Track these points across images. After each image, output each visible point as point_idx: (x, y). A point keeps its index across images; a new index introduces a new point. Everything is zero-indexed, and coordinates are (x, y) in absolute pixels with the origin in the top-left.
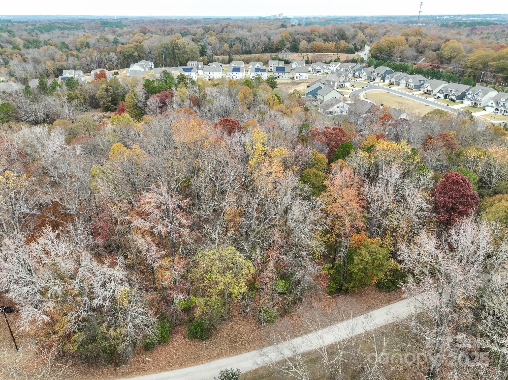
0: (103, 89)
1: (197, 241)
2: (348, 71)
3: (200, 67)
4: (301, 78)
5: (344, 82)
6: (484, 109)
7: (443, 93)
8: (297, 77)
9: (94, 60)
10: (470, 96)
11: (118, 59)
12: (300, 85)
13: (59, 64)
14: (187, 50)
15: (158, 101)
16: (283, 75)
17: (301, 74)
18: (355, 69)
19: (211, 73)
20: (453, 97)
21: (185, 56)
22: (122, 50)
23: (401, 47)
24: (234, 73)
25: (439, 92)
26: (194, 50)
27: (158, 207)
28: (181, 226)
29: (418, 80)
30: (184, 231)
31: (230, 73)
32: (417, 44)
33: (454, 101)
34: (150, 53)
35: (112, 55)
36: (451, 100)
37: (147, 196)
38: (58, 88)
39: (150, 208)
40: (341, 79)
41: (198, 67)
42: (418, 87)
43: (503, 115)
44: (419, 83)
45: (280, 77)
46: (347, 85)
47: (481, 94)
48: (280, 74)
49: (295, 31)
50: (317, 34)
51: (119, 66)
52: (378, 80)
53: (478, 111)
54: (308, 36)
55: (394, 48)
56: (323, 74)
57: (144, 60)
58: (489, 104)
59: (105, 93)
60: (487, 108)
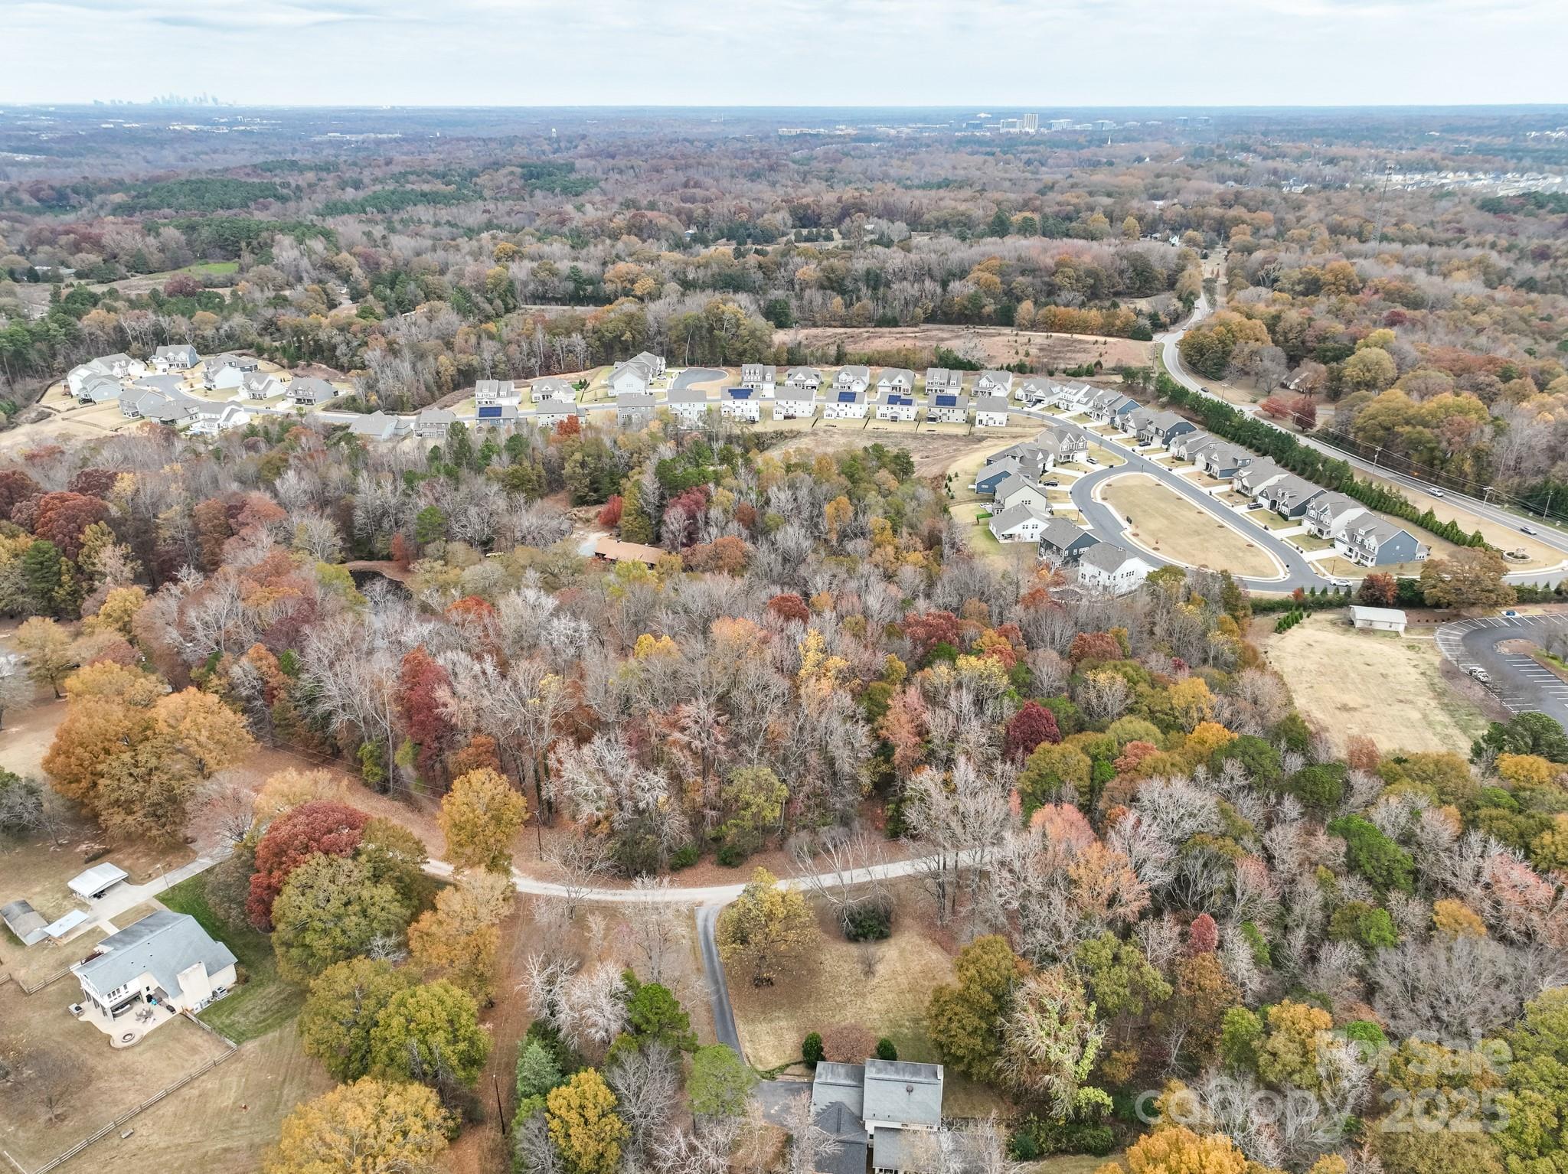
0: (576, 461)
1: (733, 761)
2: (1101, 409)
3: (768, 377)
4: (991, 423)
5: (1071, 450)
6: (1333, 546)
7: (1267, 497)
8: (981, 422)
9: (536, 348)
10: (1312, 513)
11: (589, 345)
12: (984, 444)
13: (464, 358)
14: (743, 332)
15: (684, 517)
16: (950, 414)
17: (991, 414)
18: (1118, 407)
19: (791, 403)
20: (1285, 510)
21: (738, 345)
22: (598, 325)
23: (1252, 342)
24: (842, 405)
25: (1261, 494)
26: (758, 333)
27: (697, 722)
28: (718, 743)
29: (1230, 459)
30: (721, 748)
31: (834, 405)
32: (1302, 331)
33: (1285, 518)
34: (659, 333)
35: (576, 338)
36: (1280, 514)
37: (686, 709)
38: (495, 457)
39: (688, 722)
40: (1065, 445)
41: (764, 378)
42: (1229, 474)
43: (1358, 563)
44: (1230, 466)
45: (944, 418)
46: (1081, 457)
47: (1329, 512)
48: (945, 410)
49: (1019, 259)
50: (1070, 272)
51: (588, 363)
52: (1157, 443)
53: (1320, 547)
54: (1047, 279)
55: (1234, 343)
56: (1049, 408)
57: (645, 353)
58: (1340, 536)
59: (578, 470)
60: (1337, 544)
